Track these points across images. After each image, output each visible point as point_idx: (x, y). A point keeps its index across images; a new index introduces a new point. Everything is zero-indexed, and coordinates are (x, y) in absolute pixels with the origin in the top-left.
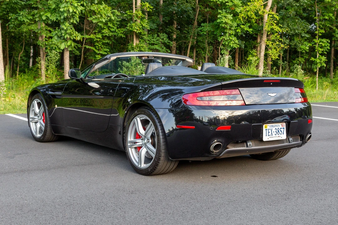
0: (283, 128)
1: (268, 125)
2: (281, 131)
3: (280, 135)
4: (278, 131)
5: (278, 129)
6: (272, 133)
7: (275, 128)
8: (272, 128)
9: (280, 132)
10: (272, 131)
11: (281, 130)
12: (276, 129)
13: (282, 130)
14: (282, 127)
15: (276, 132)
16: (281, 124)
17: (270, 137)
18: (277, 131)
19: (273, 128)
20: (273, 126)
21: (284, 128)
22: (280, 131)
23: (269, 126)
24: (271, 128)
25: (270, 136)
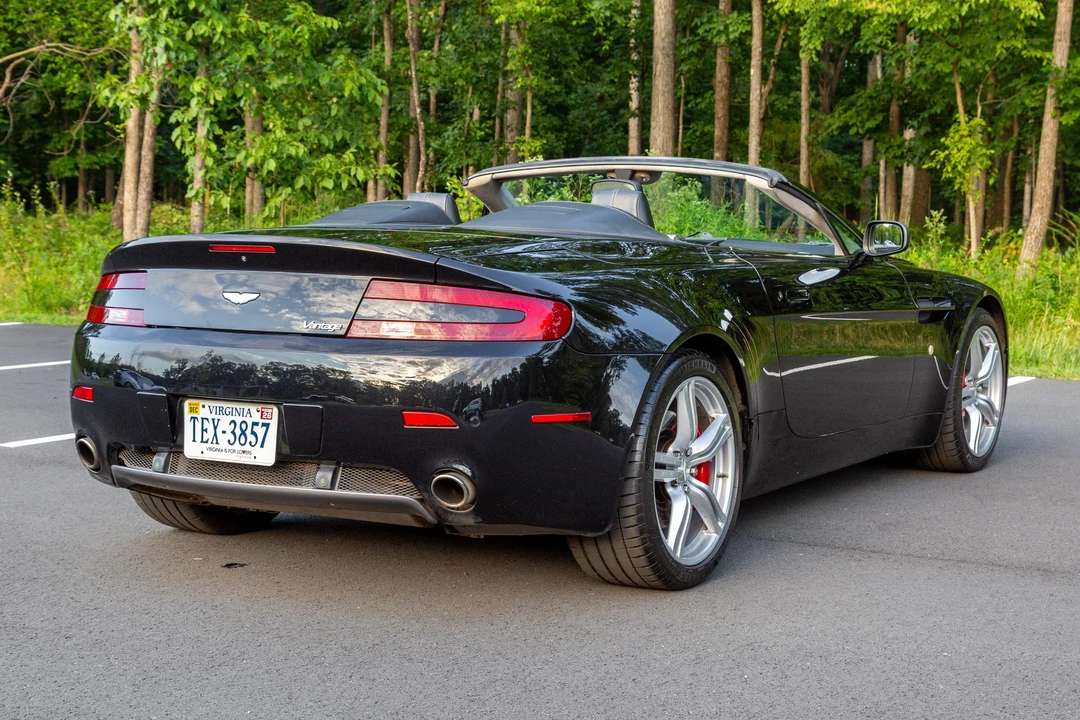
0: (263, 425)
1: (201, 402)
2: (253, 433)
3: (247, 447)
4: (243, 433)
5: (244, 426)
6: (215, 435)
7: (231, 418)
8: (216, 417)
9: (251, 438)
10: (215, 428)
11: (256, 429)
12: (233, 421)
13: (261, 431)
14: (261, 421)
15: (233, 432)
16: (260, 407)
17: (211, 449)
18: (238, 432)
19: (221, 417)
20: (221, 411)
21: (267, 425)
22: (248, 432)
23: (207, 408)
24: (213, 416)
25: (209, 445)
